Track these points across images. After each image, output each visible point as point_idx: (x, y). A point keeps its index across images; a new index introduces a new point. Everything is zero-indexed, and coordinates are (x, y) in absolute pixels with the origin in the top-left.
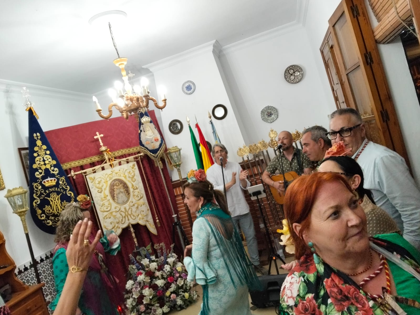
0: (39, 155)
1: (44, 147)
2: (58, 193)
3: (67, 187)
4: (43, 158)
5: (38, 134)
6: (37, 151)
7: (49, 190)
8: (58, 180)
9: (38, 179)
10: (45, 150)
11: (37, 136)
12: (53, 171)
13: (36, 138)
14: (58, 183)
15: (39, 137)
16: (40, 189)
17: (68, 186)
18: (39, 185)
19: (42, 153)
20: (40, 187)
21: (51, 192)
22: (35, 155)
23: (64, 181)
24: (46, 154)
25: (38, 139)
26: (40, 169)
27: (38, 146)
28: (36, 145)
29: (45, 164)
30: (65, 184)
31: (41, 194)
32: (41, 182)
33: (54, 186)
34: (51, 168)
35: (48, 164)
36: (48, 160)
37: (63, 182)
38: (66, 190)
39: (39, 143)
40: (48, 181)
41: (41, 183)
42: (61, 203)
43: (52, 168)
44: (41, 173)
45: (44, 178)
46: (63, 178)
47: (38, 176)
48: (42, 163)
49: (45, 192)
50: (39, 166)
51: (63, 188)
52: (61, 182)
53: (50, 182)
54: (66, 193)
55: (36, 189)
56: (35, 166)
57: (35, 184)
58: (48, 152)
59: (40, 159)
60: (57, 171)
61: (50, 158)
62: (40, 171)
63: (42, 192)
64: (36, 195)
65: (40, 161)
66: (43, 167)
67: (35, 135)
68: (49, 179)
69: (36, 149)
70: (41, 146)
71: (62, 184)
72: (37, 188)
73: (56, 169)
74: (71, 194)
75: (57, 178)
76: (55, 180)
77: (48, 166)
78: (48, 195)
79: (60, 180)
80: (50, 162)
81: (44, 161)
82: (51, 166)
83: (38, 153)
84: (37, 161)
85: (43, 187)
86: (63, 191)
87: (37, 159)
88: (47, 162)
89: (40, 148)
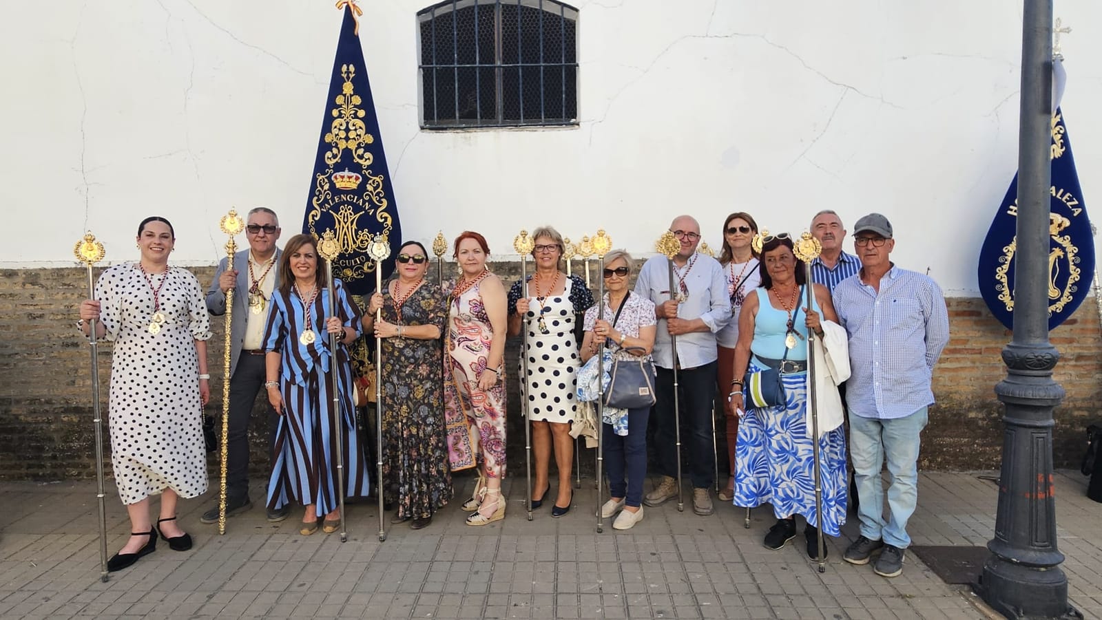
0: (340, 116)
1: (357, 100)
2: (356, 209)
3: (382, 202)
4: (347, 123)
5: (352, 68)
6: (341, 106)
7: (340, 198)
8: (366, 180)
9: (328, 166)
10: (355, 106)
11: (348, 72)
12: (361, 157)
13: (344, 76)
14: (362, 187)
15: (352, 76)
16: (325, 191)
17: (383, 200)
18: (326, 180)
19: (348, 112)
20: (327, 187)
21: (343, 203)
22: (335, 113)
23: (378, 185)
24: (356, 117)
25: (348, 78)
26: (336, 146)
27: (345, 95)
28: (340, 92)
29: (347, 139)
30: (380, 192)
31: (326, 201)
32: (331, 175)
33: (353, 192)
34: (357, 149)
35: (354, 139)
36: (356, 130)
37: (375, 189)
38: (376, 207)
39: (348, 88)
40: (343, 177)
41: (329, 178)
42: (356, 232)
43: (361, 151)
44: (335, 156)
45: (338, 168)
46: (377, 179)
47: (328, 162)
48: (343, 134)
49: (333, 200)
50: (335, 140)
51: (371, 201)
52: (369, 188)
53: (347, 181)
54: (375, 213)
55: (319, 188)
56: (328, 139)
57: (321, 177)
58: (362, 113)
59: (341, 125)
60: (369, 159)
61: (360, 128)
62: (335, 151)
63: (328, 197)
64: (318, 200)
65: (340, 129)
66: (342, 145)
67: (344, 68)
68: (346, 173)
69: (339, 100)
70: (351, 96)
71: (371, 192)
72: (322, 187)
73: (368, 155)
74: (386, 219)
75: (364, 177)
76: (357, 178)
77: (352, 145)
78: (336, 209)
79: (370, 182)
80: (360, 136)
81: (347, 130)
82: (359, 146)
83: (339, 111)
84: (335, 127)
85: (332, 185)
86: (370, 209)
87: (336, 123)
88: (352, 135)
89: (348, 101)
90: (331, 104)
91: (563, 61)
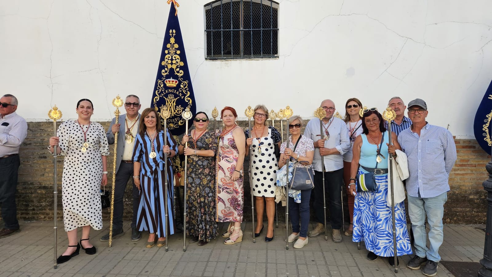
0: (169, 53)
1: (176, 46)
2: (176, 96)
3: (187, 93)
4: (172, 56)
5: (174, 31)
6: (169, 49)
7: (168, 91)
8: (180, 82)
9: (163, 76)
10: (176, 49)
11: (172, 33)
12: (178, 72)
13: (171, 35)
14: (178, 86)
15: (174, 35)
16: (162, 87)
19: (172, 52)
20: (162, 86)
21: (170, 93)
22: (166, 52)
23: (186, 85)
24: (176, 53)
25: (172, 36)
26: (167, 67)
27: (171, 44)
28: (169, 42)
29: (172, 64)
30: (186, 88)
31: (162, 92)
32: (164, 80)
33: (174, 88)
34: (176, 68)
35: (175, 64)
36: (176, 60)
37: (184, 87)
38: (185, 95)
39: (172, 40)
40: (170, 81)
41: (163, 82)
42: (176, 106)
43: (178, 69)
44: (166, 72)
45: (168, 77)
46: (186, 82)
47: (163, 74)
48: (170, 62)
49: (165, 92)
50: (166, 64)
51: (182, 92)
52: (182, 86)
53: (171, 83)
54: (184, 98)
56: (163, 64)
57: (160, 81)
58: (178, 52)
59: (169, 57)
60: (182, 73)
61: (178, 59)
62: (166, 69)
63: (163, 90)
64: (158, 92)
65: (168, 59)
66: (170, 66)
67: (171, 31)
68: (171, 79)
69: (169, 46)
70: (174, 44)
71: (182, 88)
72: (160, 86)
73: (181, 71)
74: (189, 100)
75: (179, 81)
76: (176, 82)
77: (174, 67)
78: (166, 96)
79: (182, 83)
80: (178, 62)
81: (172, 60)
83: (168, 51)
84: (166, 58)
85: (165, 85)
86: (182, 96)
87: (167, 56)
88: (174, 62)
89: (172, 46)
90: (165, 48)
91: (272, 28)
